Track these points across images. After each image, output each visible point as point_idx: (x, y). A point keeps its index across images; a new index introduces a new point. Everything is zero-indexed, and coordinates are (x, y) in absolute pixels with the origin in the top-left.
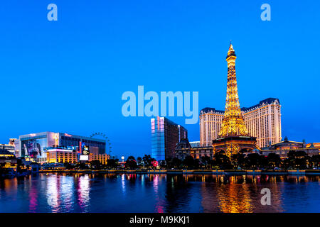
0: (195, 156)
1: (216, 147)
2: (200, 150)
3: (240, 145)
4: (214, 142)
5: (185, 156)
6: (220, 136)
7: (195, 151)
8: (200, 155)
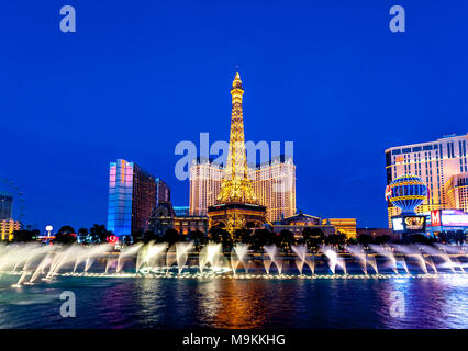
0: (181, 231)
1: (213, 218)
2: (189, 222)
3: (246, 216)
4: (211, 209)
5: (165, 229)
6: (218, 202)
7: (181, 222)
8: (189, 230)
